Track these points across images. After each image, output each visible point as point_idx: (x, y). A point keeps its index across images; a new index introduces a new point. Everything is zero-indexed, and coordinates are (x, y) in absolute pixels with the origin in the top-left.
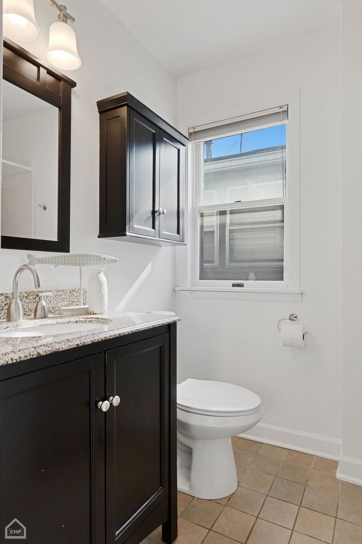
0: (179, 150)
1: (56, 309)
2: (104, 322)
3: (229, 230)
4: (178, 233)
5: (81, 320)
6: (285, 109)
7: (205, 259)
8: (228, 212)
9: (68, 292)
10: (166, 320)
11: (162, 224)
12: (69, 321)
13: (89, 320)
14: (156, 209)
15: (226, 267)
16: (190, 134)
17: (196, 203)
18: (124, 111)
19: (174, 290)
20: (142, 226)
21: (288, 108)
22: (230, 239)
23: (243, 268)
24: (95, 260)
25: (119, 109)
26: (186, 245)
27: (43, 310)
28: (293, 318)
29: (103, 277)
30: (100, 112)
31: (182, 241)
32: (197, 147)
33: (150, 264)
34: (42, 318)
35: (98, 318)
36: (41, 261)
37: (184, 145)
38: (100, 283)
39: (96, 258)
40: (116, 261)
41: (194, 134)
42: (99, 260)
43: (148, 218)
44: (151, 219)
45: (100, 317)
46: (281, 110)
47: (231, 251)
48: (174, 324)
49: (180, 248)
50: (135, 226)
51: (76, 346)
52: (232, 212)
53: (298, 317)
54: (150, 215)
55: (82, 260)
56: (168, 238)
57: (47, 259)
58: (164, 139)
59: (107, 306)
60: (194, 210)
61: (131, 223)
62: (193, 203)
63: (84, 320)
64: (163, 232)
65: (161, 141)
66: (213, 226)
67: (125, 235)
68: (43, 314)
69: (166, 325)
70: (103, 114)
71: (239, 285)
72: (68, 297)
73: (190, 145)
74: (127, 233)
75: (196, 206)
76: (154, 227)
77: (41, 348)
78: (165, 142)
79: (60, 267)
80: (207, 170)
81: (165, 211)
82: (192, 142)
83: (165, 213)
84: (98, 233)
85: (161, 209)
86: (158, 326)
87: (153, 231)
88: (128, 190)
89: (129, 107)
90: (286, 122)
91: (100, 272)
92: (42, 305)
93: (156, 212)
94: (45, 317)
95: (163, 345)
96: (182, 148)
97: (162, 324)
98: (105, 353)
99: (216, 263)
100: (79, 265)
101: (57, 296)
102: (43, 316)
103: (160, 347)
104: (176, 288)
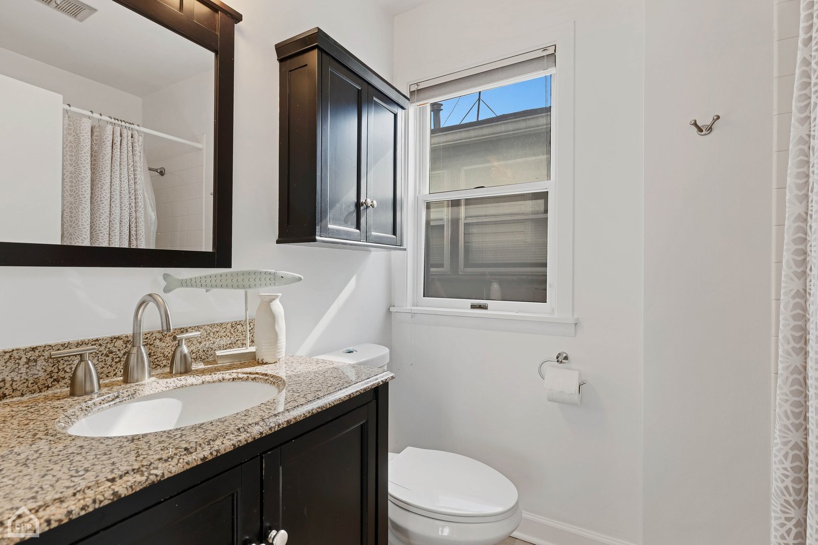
0: (395, 116)
1: (209, 353)
2: (274, 383)
3: (464, 223)
4: (394, 233)
5: (241, 376)
6: (551, 51)
7: (432, 262)
8: (463, 202)
9: (229, 326)
10: (370, 382)
11: (371, 221)
12: (221, 379)
13: (253, 376)
14: (362, 200)
15: (460, 273)
16: (412, 93)
17: (420, 190)
18: (313, 57)
19: (389, 312)
20: (340, 225)
21: (555, 51)
22: (465, 234)
23: (484, 274)
24: (267, 279)
25: (306, 55)
26: (405, 250)
27: (183, 360)
28: (562, 359)
29: (278, 307)
30: (281, 61)
31: (398, 244)
32: (422, 111)
33: (354, 278)
34: (181, 374)
35: (266, 375)
36: (184, 283)
37: (403, 108)
38: (273, 317)
39: (270, 276)
40: (300, 279)
41: (417, 93)
42: (274, 278)
43: (350, 213)
44: (355, 215)
45: (269, 372)
46: (545, 53)
47: (467, 250)
48: (385, 385)
49: (396, 254)
50: (330, 226)
51: (199, 462)
52: (468, 202)
53: (569, 357)
54: (353, 208)
55: (248, 280)
56: (379, 241)
57: (193, 282)
58: (375, 99)
59: (284, 350)
60: (416, 199)
61: (323, 222)
62: (415, 189)
63: (245, 376)
64: (373, 233)
65: (370, 102)
66: (442, 220)
67: (315, 240)
68: (183, 366)
69: (371, 389)
70: (283, 63)
71: (480, 307)
72: (229, 334)
73: (412, 109)
74: (318, 238)
75: (419, 194)
76: (358, 227)
77: (125, 478)
78: (376, 104)
79: (214, 291)
80: (435, 144)
81: (375, 202)
82: (414, 104)
83: (375, 206)
84: (276, 237)
85: (369, 201)
86: (358, 393)
87: (357, 233)
88: (318, 174)
89: (321, 50)
90: (551, 71)
91: (274, 299)
92: (181, 352)
93: (362, 205)
94: (187, 371)
95: (367, 422)
96: (400, 112)
97: (365, 389)
98: (262, 458)
99: (447, 267)
100: (243, 287)
101: (212, 334)
102: (183, 371)
103: (362, 425)
104: (392, 309)
